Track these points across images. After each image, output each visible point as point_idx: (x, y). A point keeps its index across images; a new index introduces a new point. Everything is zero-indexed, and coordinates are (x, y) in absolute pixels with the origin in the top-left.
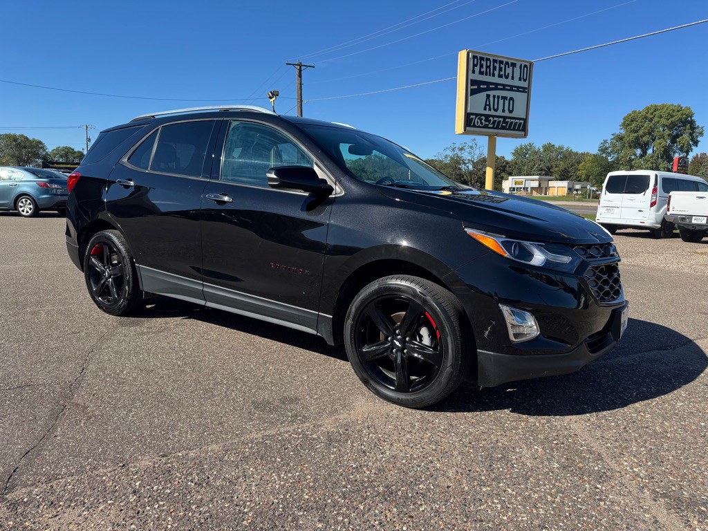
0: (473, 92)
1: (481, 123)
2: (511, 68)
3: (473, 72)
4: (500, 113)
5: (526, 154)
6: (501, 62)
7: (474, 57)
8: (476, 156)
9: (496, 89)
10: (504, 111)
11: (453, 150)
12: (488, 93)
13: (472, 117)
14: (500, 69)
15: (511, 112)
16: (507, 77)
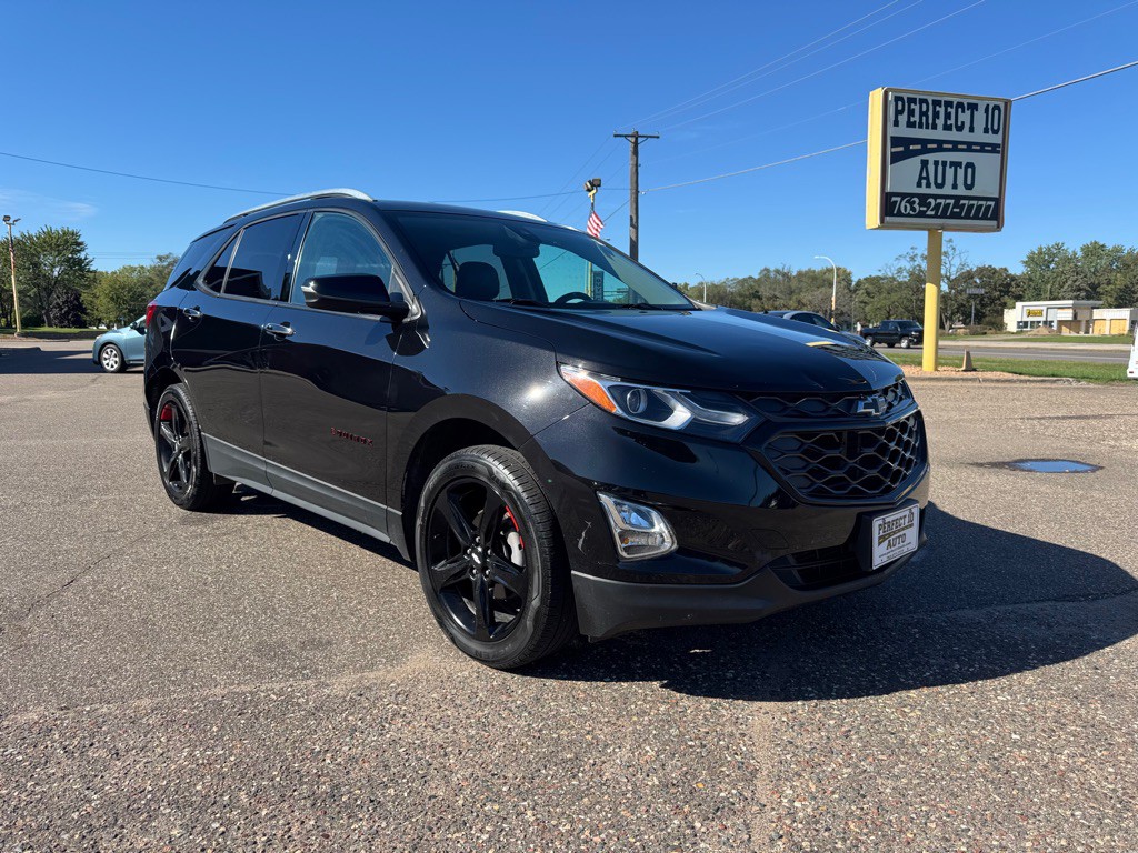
0: (896, 158)
1: (913, 209)
2: (968, 113)
3: (896, 123)
4: (947, 190)
5: (1051, 262)
6: (949, 104)
7: (897, 99)
8: (953, 269)
9: (940, 149)
10: (955, 186)
11: (913, 259)
12: (925, 157)
13: (894, 199)
14: (948, 116)
15: (968, 187)
16: (960, 129)
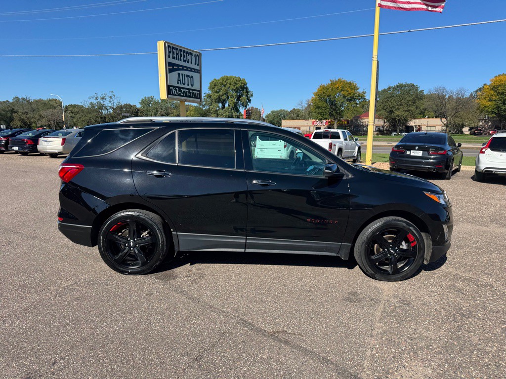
0: (171, 71)
1: (177, 93)
2: (190, 56)
3: (169, 57)
4: (186, 86)
6: (184, 51)
7: (169, 46)
9: (183, 69)
10: (188, 85)
11: (96, 98)
12: (179, 72)
13: (171, 88)
14: (184, 56)
15: (192, 85)
16: (188, 62)
